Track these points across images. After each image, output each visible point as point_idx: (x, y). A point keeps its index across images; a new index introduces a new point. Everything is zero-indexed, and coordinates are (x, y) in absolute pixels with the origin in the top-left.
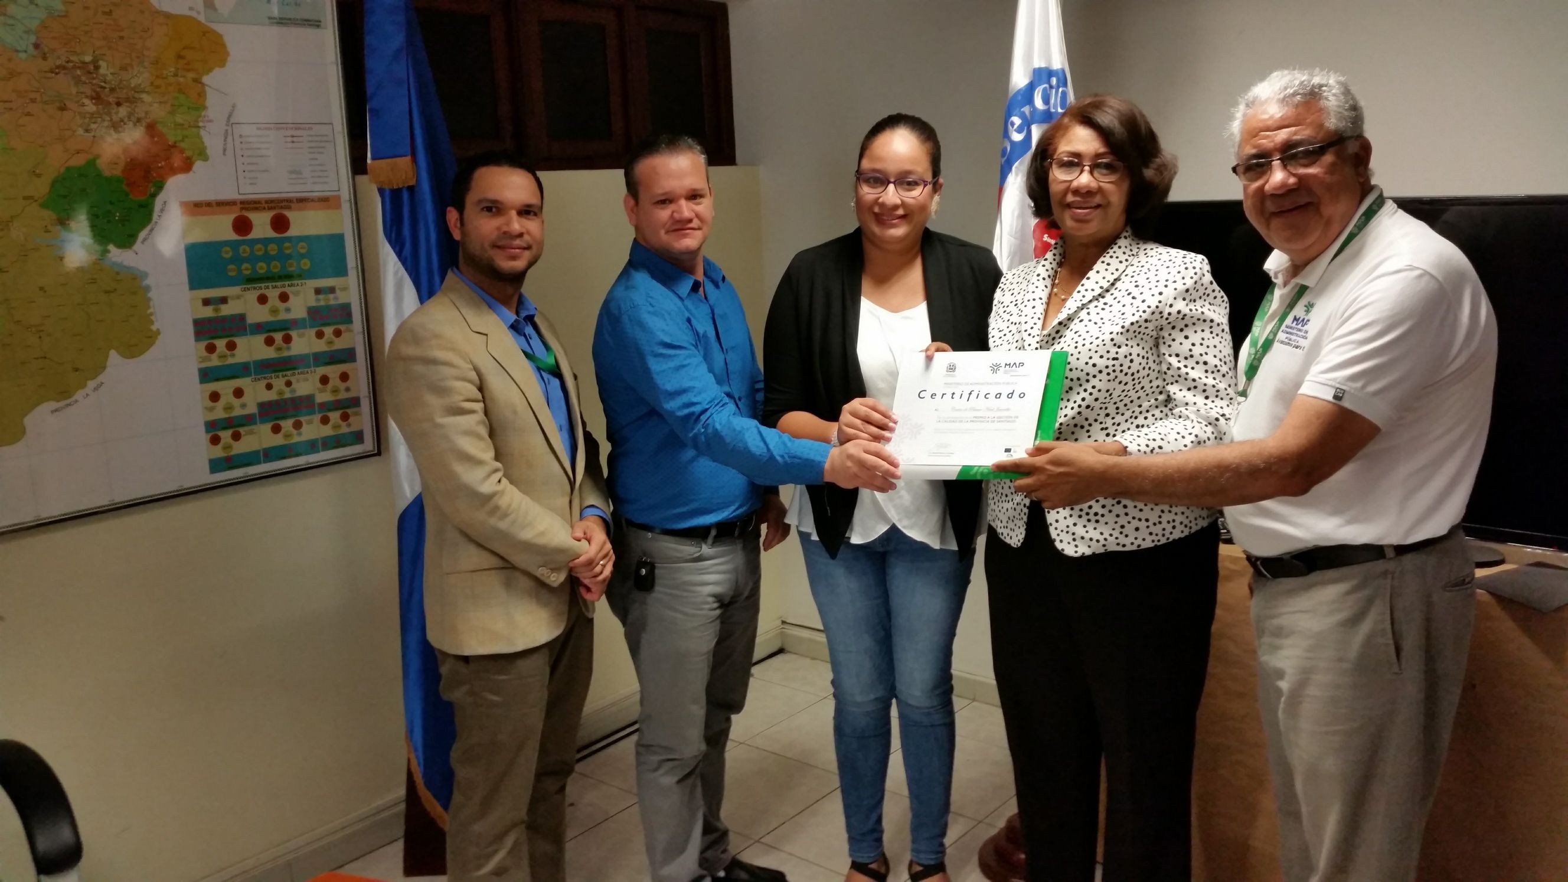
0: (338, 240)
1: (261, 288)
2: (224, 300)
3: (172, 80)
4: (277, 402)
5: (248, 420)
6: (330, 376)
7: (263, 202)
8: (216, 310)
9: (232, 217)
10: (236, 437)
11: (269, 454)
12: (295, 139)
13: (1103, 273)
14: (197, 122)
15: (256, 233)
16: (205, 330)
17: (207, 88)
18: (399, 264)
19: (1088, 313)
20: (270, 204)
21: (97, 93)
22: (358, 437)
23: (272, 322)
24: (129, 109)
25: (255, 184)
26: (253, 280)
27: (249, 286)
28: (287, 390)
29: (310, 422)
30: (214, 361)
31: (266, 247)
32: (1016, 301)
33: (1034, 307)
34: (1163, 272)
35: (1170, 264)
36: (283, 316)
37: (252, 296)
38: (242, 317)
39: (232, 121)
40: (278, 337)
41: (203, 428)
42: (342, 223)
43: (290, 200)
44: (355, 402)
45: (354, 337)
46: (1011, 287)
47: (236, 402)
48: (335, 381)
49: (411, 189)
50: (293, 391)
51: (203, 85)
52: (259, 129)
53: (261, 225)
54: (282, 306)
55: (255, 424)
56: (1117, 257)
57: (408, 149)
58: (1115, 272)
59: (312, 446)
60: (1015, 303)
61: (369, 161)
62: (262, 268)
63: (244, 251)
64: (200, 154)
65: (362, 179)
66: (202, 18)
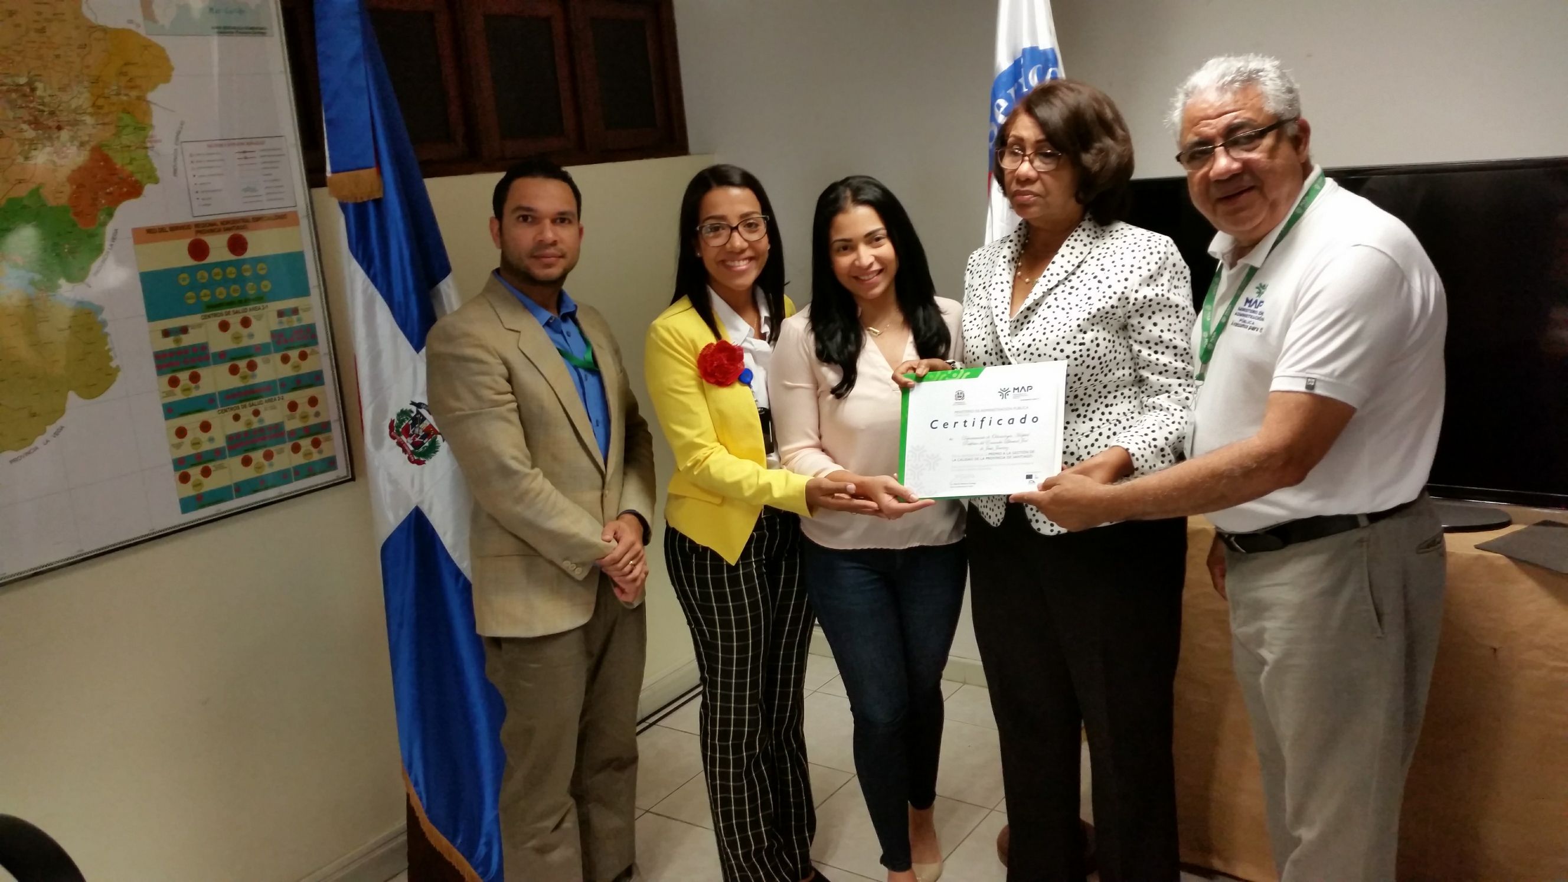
0: (297, 258)
1: (221, 315)
2: (184, 330)
3: (114, 99)
4: (246, 433)
5: (217, 454)
6: (298, 401)
7: (219, 223)
8: (177, 341)
9: (188, 241)
10: (206, 473)
11: (241, 489)
12: (247, 155)
13: (1068, 257)
14: (144, 142)
15: (212, 258)
16: (166, 362)
17: (153, 107)
18: (368, 281)
19: (1056, 299)
20: (227, 225)
21: (36, 118)
22: (330, 464)
23: (234, 350)
24: (71, 133)
25: (209, 205)
26: (214, 306)
27: (208, 314)
28: (255, 419)
29: (281, 451)
30: (178, 395)
31: (224, 271)
32: (984, 283)
33: (1002, 291)
34: (1128, 255)
35: (1135, 247)
36: (245, 342)
37: (214, 323)
38: (204, 347)
39: (182, 138)
40: (242, 364)
41: (171, 467)
42: (300, 239)
43: (245, 220)
44: (326, 427)
45: (321, 360)
46: (979, 269)
47: (203, 437)
48: (303, 407)
49: (378, 203)
50: (261, 421)
51: (148, 102)
52: (210, 146)
53: (218, 248)
54: (245, 332)
55: (225, 458)
56: (1081, 241)
57: (372, 160)
58: (1079, 255)
59: (284, 477)
60: (983, 286)
61: (329, 174)
62: (221, 293)
63: (203, 276)
64: (149, 177)
65: (321, 193)
66: (142, 32)
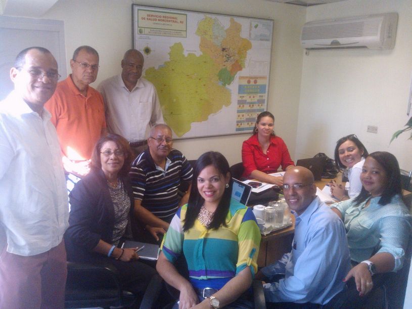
0: (265, 86)
1: (250, 95)
2: (243, 97)
3: (241, 52)
4: (249, 118)
5: (244, 121)
7: (253, 77)
8: (241, 99)
9: (248, 80)
10: (241, 124)
11: (246, 129)
14: (245, 60)
15: (251, 84)
16: (239, 102)
17: (248, 54)
23: (251, 102)
25: (253, 73)
28: (251, 116)
30: (240, 109)
38: (246, 101)
39: (250, 60)
40: (251, 105)
41: (236, 122)
42: (267, 82)
43: (258, 77)
45: (265, 107)
47: (242, 118)
52: (255, 62)
54: (253, 99)
62: (251, 91)
63: (248, 87)
64: (244, 67)
